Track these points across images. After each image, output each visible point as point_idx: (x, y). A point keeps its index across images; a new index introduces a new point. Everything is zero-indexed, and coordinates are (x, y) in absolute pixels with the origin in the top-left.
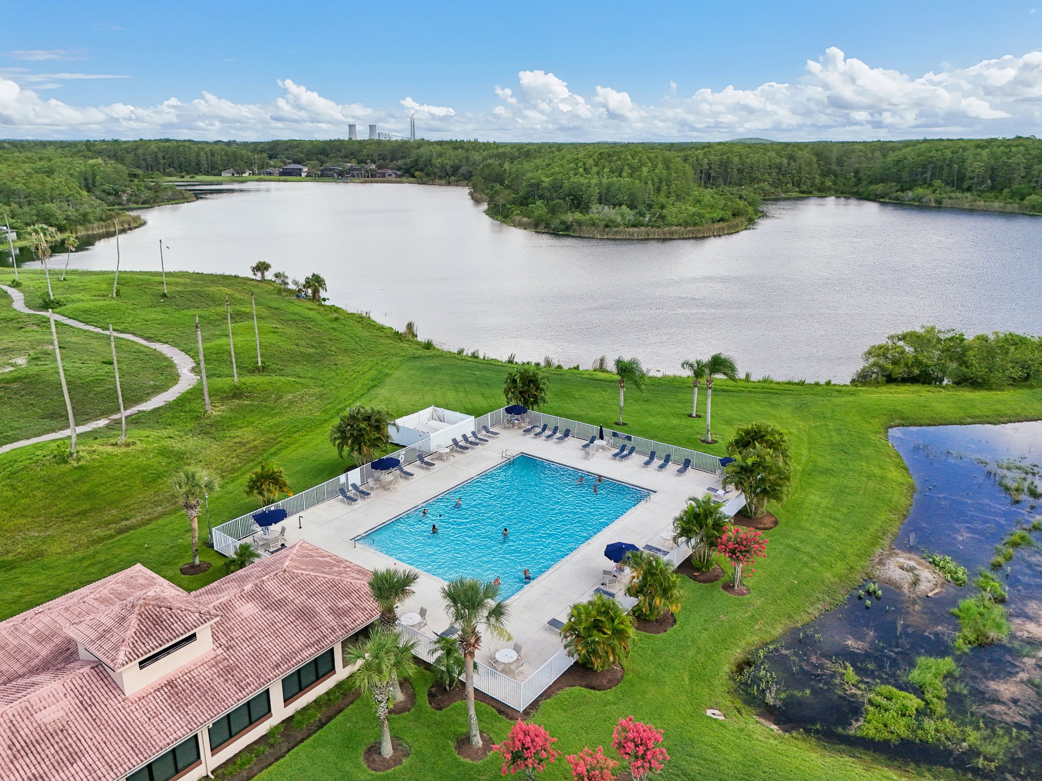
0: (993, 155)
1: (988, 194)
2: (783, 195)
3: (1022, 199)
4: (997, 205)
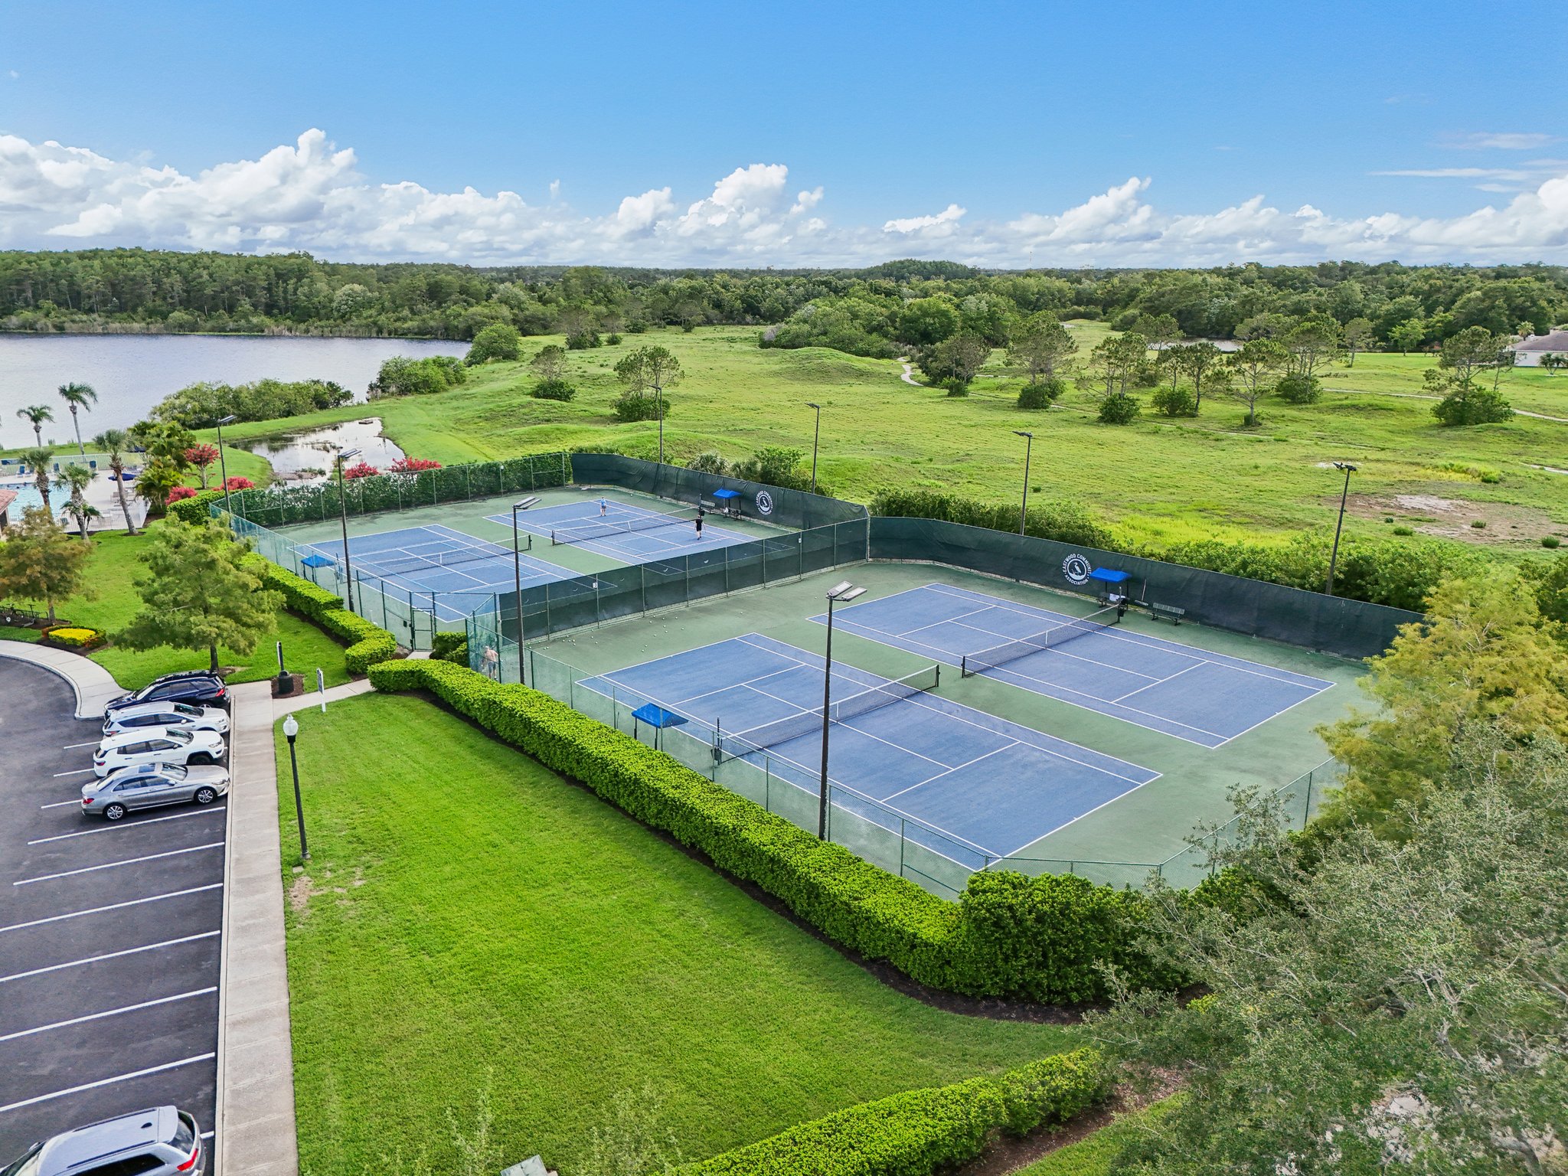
1: (118, 315)
3: (164, 319)
4: (136, 326)
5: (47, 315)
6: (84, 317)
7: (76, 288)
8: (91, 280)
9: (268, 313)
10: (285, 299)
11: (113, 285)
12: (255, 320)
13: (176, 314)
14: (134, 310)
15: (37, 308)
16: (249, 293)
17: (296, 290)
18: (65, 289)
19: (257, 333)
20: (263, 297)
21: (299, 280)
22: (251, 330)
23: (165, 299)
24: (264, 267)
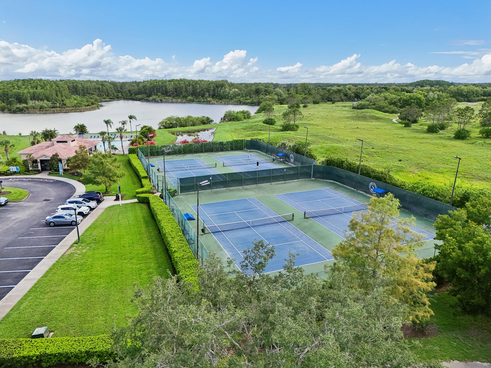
0: (175, 84)
1: (176, 97)
2: (103, 100)
3: (186, 98)
4: (179, 100)
5: (159, 97)
6: (167, 98)
7: (166, 90)
8: (170, 87)
9: (213, 97)
10: (217, 93)
11: (176, 89)
12: (208, 99)
13: (189, 97)
14: (180, 96)
15: (157, 95)
16: (208, 92)
17: (220, 90)
18: (164, 90)
19: (208, 103)
20: (212, 93)
21: (222, 88)
22: (207, 102)
23: (187, 93)
24: (213, 84)
